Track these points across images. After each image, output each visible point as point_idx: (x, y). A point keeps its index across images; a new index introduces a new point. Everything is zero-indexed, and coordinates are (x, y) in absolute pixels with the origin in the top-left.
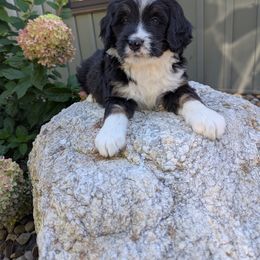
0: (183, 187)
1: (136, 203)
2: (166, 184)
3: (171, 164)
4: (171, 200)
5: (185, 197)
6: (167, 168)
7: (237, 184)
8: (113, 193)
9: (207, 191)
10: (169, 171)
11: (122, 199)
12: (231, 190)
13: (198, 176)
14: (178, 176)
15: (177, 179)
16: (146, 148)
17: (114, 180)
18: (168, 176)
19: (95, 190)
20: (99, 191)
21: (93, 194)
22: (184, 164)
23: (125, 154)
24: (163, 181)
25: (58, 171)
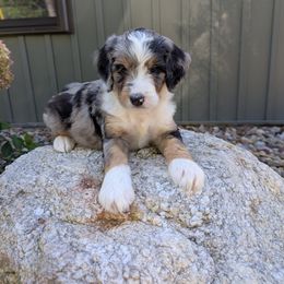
0: (218, 242)
1: (179, 273)
2: (199, 242)
3: (197, 220)
4: (211, 259)
5: (222, 253)
6: (193, 224)
7: (254, 227)
8: (151, 267)
9: (238, 241)
10: (195, 227)
11: (163, 272)
12: (253, 234)
13: (226, 227)
14: (208, 231)
15: (207, 234)
16: (164, 206)
18: (198, 234)
19: (127, 269)
20: (133, 269)
21: (126, 275)
22: (210, 217)
23: (138, 215)
24: (193, 239)
25: (58, 254)
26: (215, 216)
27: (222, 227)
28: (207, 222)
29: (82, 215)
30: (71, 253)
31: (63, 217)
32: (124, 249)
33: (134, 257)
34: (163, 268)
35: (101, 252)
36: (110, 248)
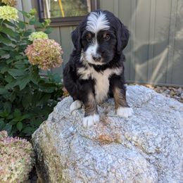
0: (162, 164)
1: (137, 175)
2: (151, 162)
3: (152, 150)
4: (156, 173)
5: (164, 171)
6: (150, 151)
8: (122, 169)
9: (176, 166)
10: (151, 153)
13: (169, 157)
14: (157, 157)
15: (157, 159)
16: (134, 138)
17: (120, 160)
18: (151, 157)
19: (109, 167)
20: (112, 167)
21: (109, 170)
22: (160, 150)
23: (120, 141)
24: (149, 160)
25: (78, 152)
26: (164, 150)
27: (167, 157)
28: (158, 152)
29: (91, 135)
30: (84, 153)
31: (82, 134)
32: (110, 156)
33: (114, 162)
34: (128, 171)
35: (98, 155)
36: (102, 154)
